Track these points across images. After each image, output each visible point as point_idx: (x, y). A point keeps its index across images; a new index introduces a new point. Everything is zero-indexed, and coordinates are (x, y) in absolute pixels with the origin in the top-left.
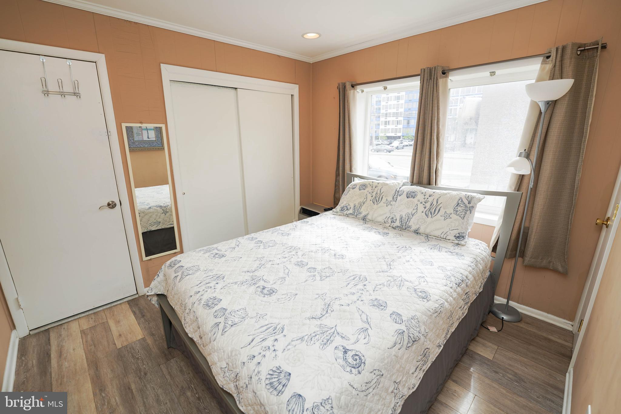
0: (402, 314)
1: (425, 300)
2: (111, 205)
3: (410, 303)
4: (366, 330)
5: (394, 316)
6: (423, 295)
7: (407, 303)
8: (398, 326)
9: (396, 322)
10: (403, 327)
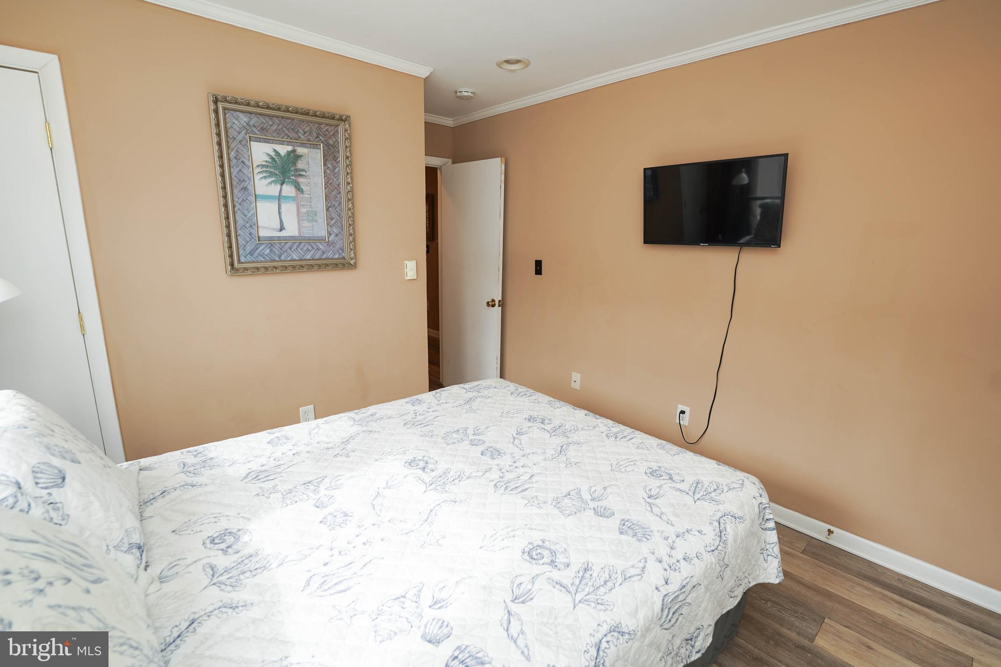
4: (516, 598)
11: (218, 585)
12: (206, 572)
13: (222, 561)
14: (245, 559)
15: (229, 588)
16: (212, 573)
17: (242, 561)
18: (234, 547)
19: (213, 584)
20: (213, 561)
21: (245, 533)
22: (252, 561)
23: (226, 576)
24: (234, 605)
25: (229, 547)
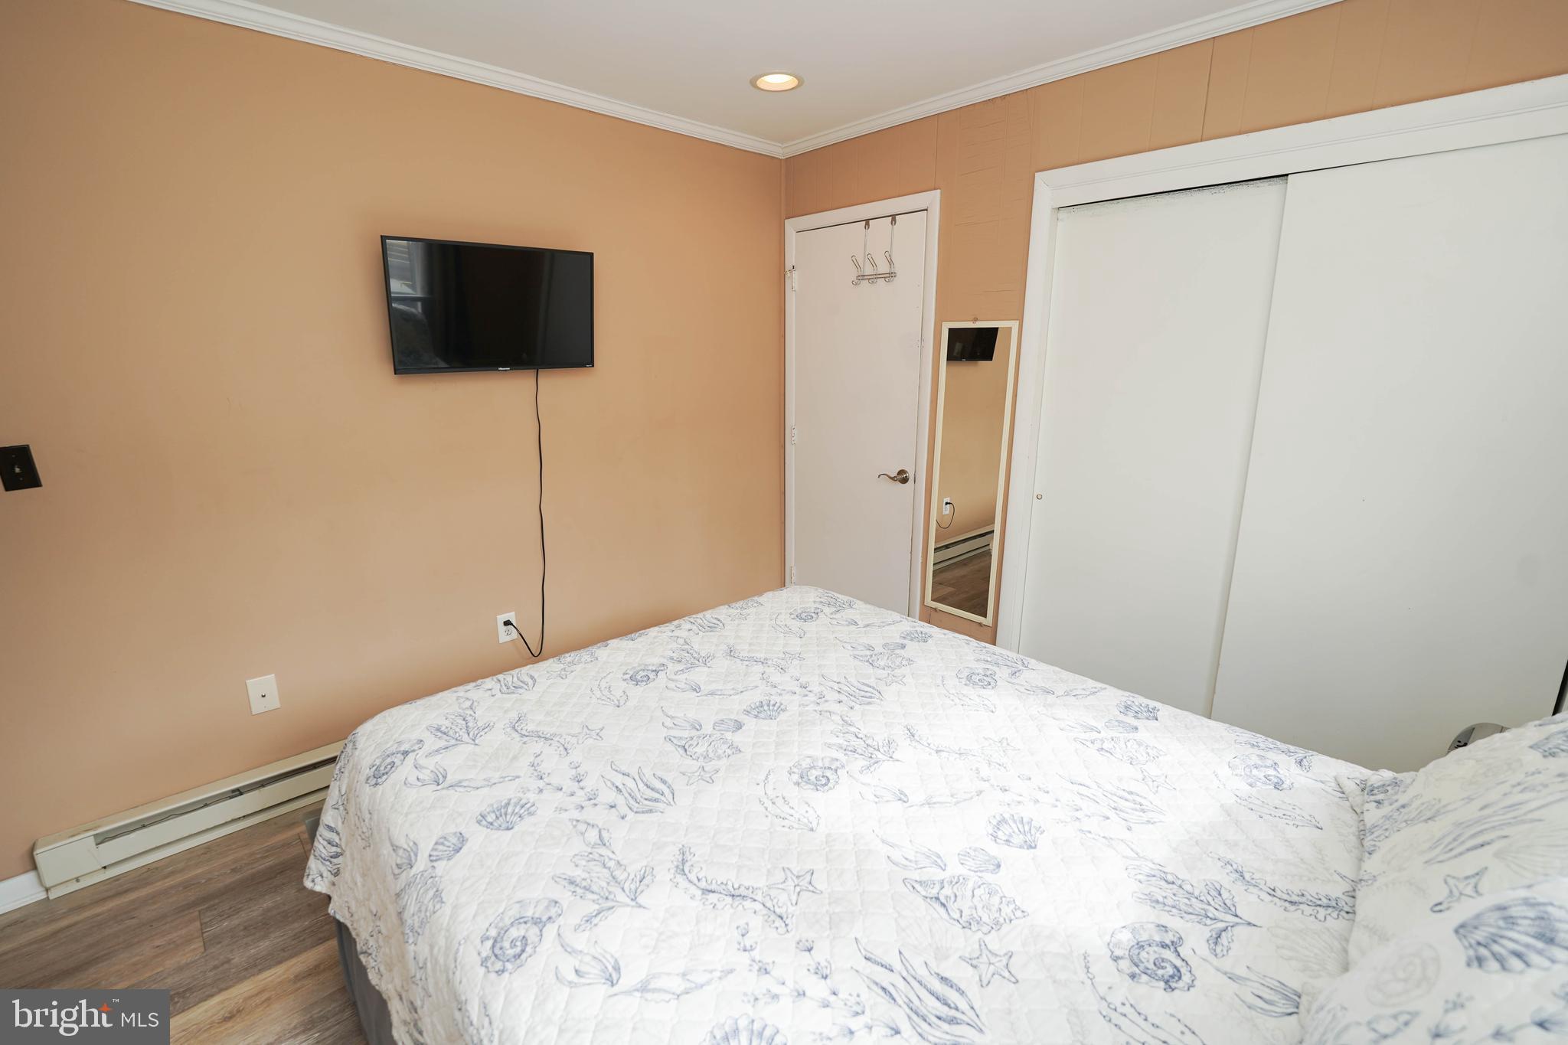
0: (451, 863)
1: (486, 950)
2: (902, 478)
3: (486, 890)
5: (454, 840)
6: (506, 944)
7: (487, 880)
8: (425, 849)
9: (436, 844)
10: (421, 864)
11: (1233, 909)
12: (1229, 943)
13: (1195, 939)
14: (1169, 906)
15: (1225, 894)
16: (1223, 934)
17: (1174, 907)
18: (1157, 938)
19: (1236, 916)
20: (1204, 950)
21: (1118, 945)
22: (1164, 894)
23: (1212, 913)
24: (1237, 875)
25: (1164, 946)
